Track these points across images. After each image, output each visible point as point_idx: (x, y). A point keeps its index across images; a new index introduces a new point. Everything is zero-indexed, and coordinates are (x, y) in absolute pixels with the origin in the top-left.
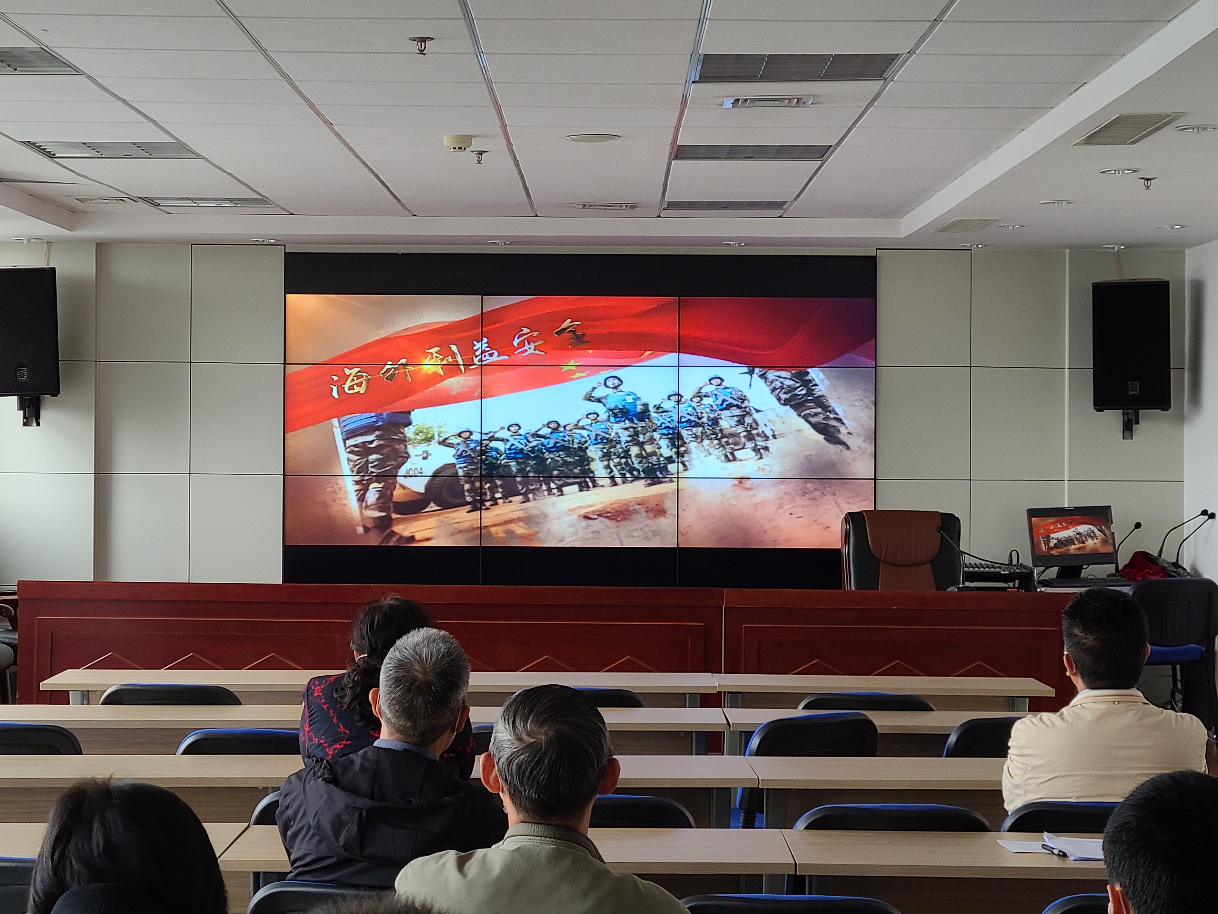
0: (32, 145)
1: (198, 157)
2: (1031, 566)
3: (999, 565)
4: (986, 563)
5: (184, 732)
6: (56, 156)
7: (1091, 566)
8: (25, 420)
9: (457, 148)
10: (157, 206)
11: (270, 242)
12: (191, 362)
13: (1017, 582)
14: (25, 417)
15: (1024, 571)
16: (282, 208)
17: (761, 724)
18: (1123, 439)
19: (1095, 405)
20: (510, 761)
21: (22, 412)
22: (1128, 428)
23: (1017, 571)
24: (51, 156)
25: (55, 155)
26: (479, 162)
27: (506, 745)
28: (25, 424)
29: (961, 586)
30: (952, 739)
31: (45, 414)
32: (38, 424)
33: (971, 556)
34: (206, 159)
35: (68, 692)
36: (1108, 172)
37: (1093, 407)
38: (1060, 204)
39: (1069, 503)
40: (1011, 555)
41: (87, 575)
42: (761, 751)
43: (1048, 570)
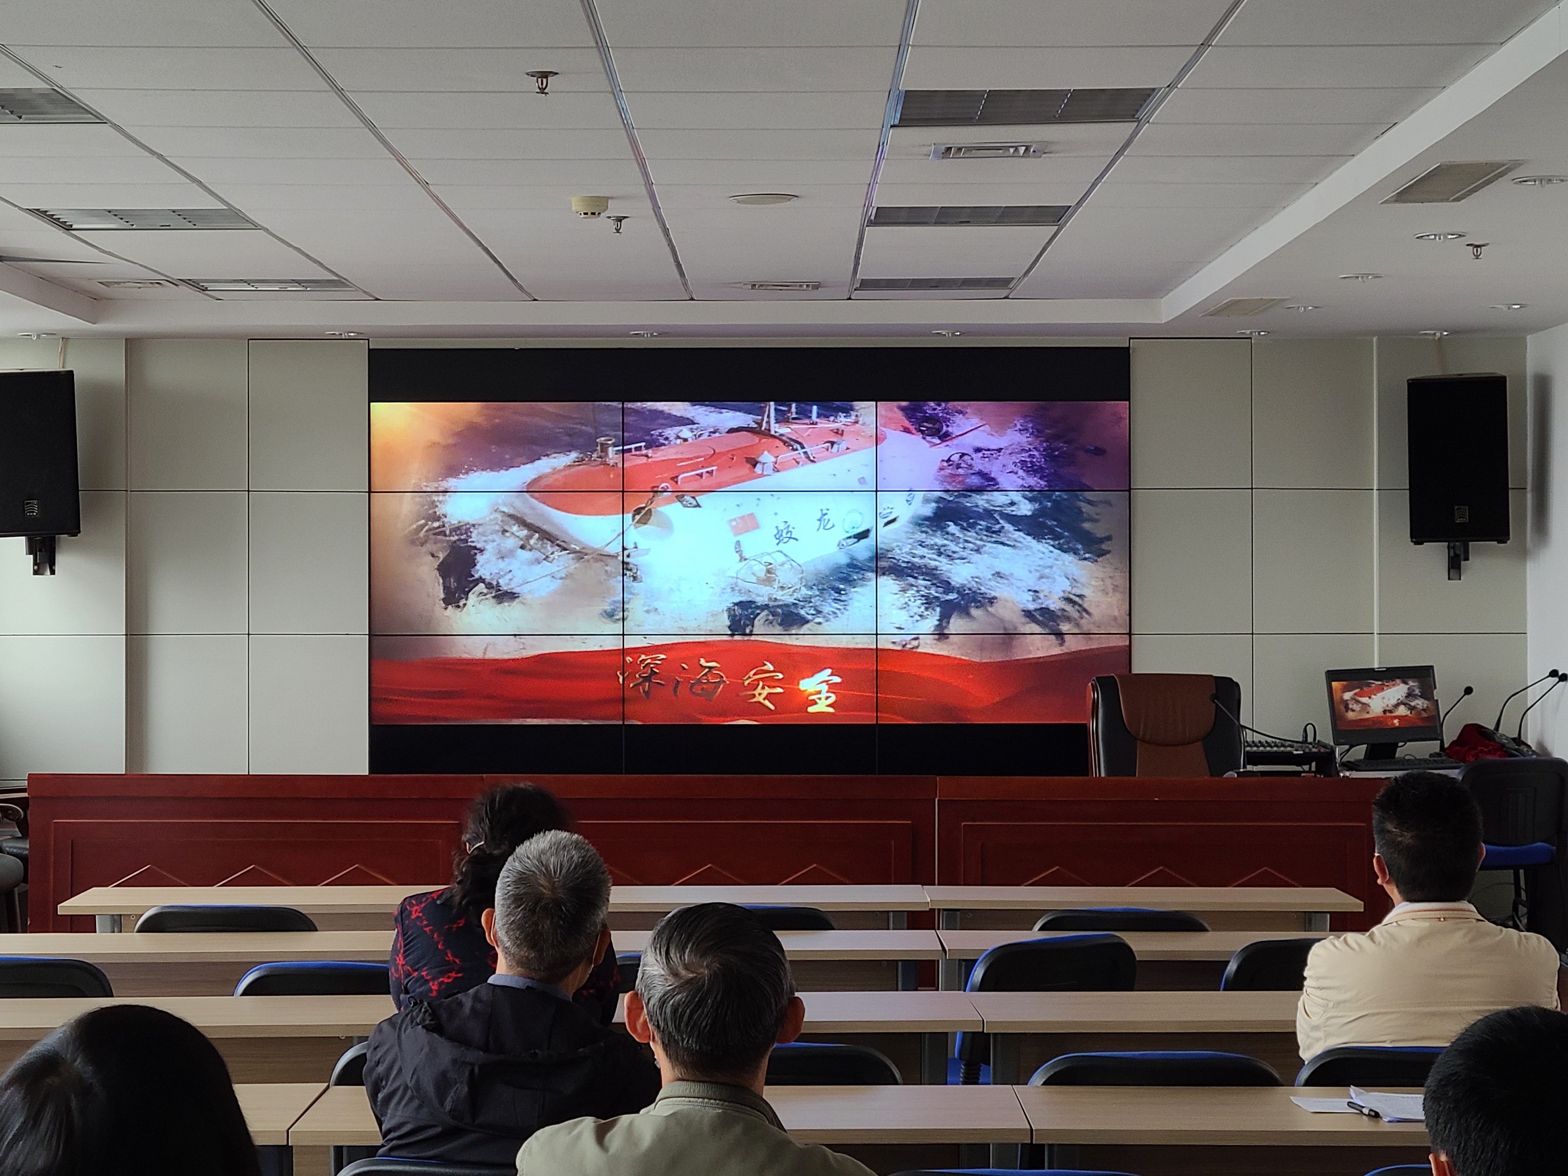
0: (42, 214)
1: (257, 227)
2: (1332, 743)
3: (1290, 743)
4: (1274, 740)
5: (244, 967)
6: (74, 227)
7: (1408, 743)
8: (36, 567)
9: (589, 214)
10: (203, 290)
11: (348, 336)
12: (249, 491)
13: (1314, 764)
14: (35, 563)
15: (1322, 750)
16: (365, 292)
17: (987, 950)
18: (1449, 579)
19: (1412, 537)
20: (663, 1002)
21: (32, 556)
22: (1455, 566)
23: (1314, 750)
24: (67, 228)
25: (71, 226)
26: (618, 231)
27: (658, 981)
28: (36, 573)
29: (1242, 770)
30: (1232, 967)
31: (60, 559)
32: (53, 572)
33: (1253, 731)
34: (266, 230)
35: (94, 916)
36: (1426, 237)
37: (1409, 539)
38: (1365, 278)
39: (1380, 663)
40: (1305, 730)
41: (117, 766)
42: (985, 986)
43: (1353, 749)
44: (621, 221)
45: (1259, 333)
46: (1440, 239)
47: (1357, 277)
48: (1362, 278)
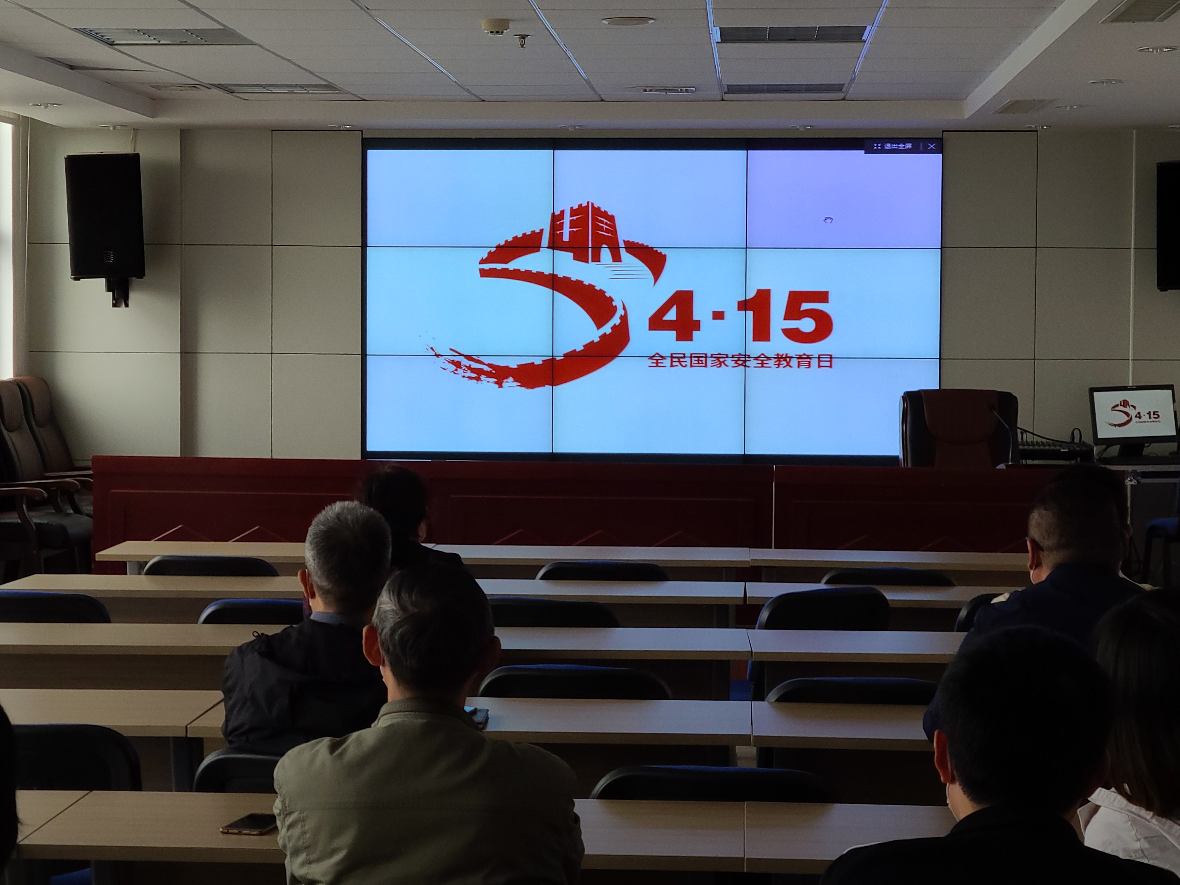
0: (88, 33)
1: (253, 44)
2: (1092, 444)
3: (1060, 443)
4: (1048, 441)
5: (205, 602)
6: (115, 43)
7: (1153, 445)
8: (114, 302)
9: (495, 32)
10: (231, 93)
11: (345, 128)
12: (272, 245)
14: (114, 298)
15: (1084, 448)
16: (354, 95)
17: (772, 597)
19: (1158, 285)
21: (111, 293)
23: (1078, 449)
24: (112, 44)
25: (114, 41)
26: (523, 46)
28: (114, 305)
29: (1010, 463)
30: (963, 613)
31: (133, 296)
32: (127, 305)
33: (1033, 434)
34: (260, 45)
35: (125, 563)
36: (1147, 50)
37: (1157, 287)
38: (1109, 83)
39: (1133, 382)
40: (1073, 434)
41: (174, 451)
42: (769, 625)
43: (1110, 449)
44: (524, 38)
45: (1042, 127)
46: (1157, 51)
47: (1103, 83)
48: (1107, 83)
